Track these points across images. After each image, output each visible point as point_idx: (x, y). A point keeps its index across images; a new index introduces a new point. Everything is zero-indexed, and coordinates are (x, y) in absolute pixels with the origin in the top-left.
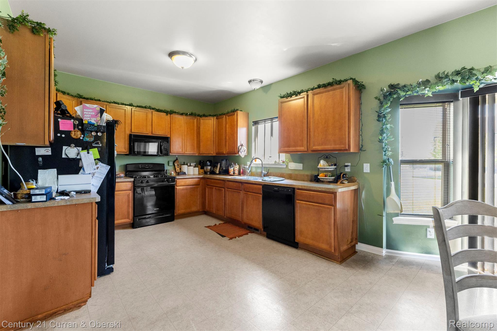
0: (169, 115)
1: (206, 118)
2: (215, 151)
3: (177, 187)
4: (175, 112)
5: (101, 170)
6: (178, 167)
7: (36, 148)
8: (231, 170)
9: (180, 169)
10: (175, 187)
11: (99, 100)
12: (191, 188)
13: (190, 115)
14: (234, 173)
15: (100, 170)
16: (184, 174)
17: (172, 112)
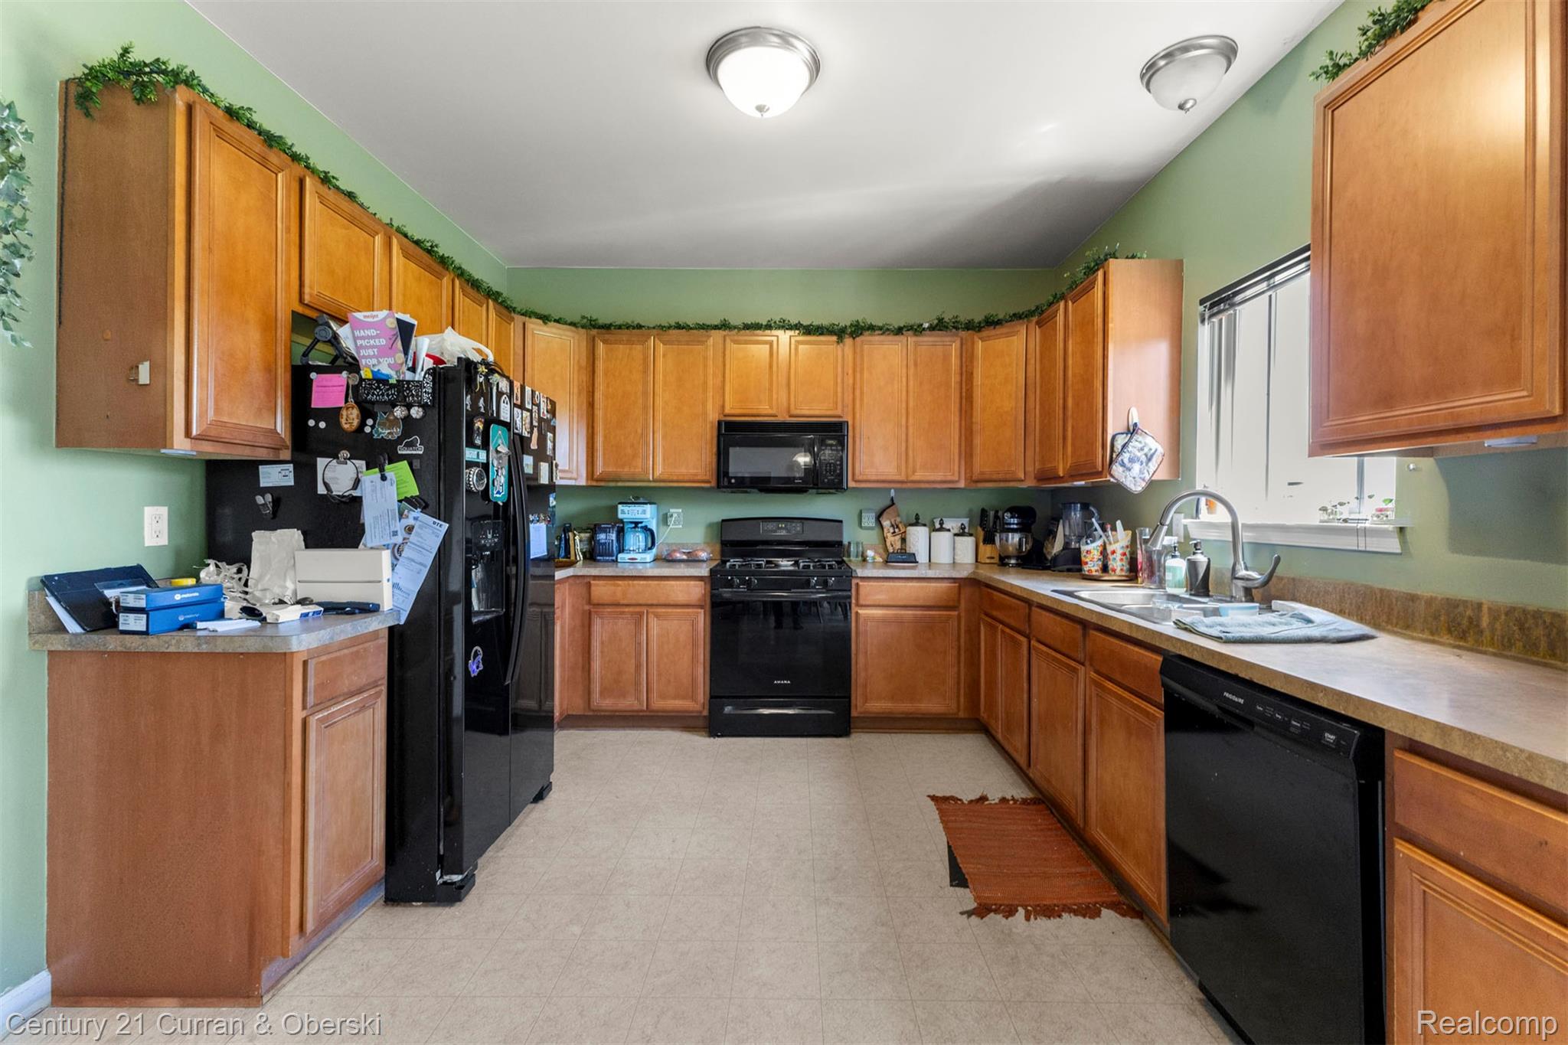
0: (848, 341)
1: (999, 330)
2: (1030, 469)
3: (859, 611)
4: (871, 328)
5: (421, 538)
6: (894, 532)
7: (260, 467)
8: (1091, 551)
9: (904, 540)
10: (854, 609)
11: (639, 327)
12: (917, 620)
13: (932, 328)
14: (1105, 568)
15: (418, 535)
16: (911, 559)
17: (858, 330)
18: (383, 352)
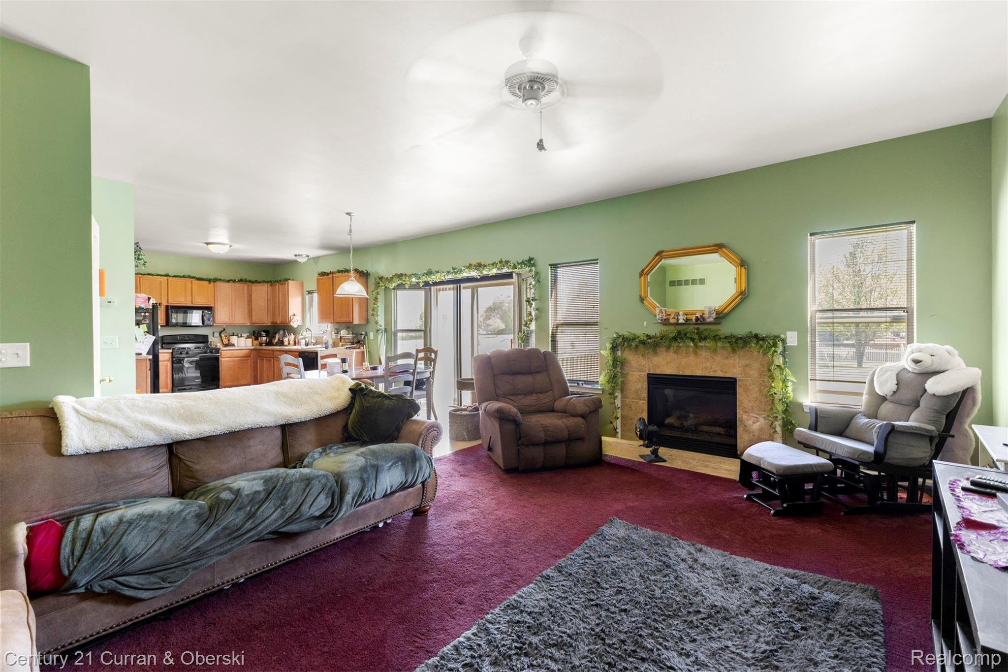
0: (212, 283)
1: (259, 285)
2: (269, 321)
3: (222, 359)
4: (220, 280)
6: (226, 338)
8: (286, 340)
9: (229, 340)
10: (220, 359)
12: (239, 360)
13: (238, 281)
14: (289, 344)
15: (149, 339)
16: (233, 345)
17: (215, 280)
18: (142, 303)
